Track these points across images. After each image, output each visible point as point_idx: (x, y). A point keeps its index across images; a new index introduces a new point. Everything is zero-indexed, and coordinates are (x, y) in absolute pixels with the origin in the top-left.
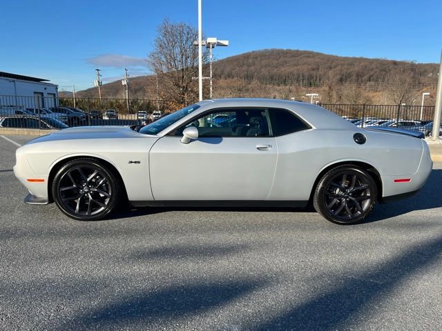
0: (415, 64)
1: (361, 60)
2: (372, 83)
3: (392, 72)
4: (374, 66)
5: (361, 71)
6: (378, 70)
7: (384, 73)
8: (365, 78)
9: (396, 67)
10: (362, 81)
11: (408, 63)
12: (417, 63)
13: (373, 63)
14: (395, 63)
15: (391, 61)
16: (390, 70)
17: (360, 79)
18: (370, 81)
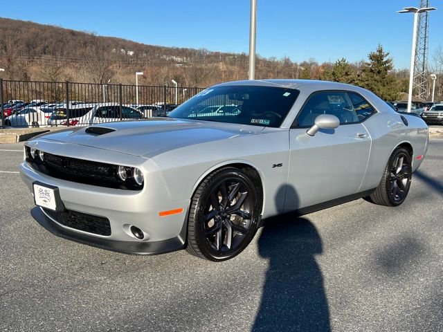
0: (95, 37)
1: (30, 24)
2: (49, 56)
3: (71, 43)
4: (47, 34)
5: (32, 40)
6: (54, 41)
7: (61, 44)
8: (38, 49)
9: (75, 38)
10: (35, 54)
11: (88, 35)
12: (97, 35)
13: (45, 30)
14: (73, 33)
15: (68, 30)
16: (68, 42)
17: (32, 51)
18: (45, 53)
